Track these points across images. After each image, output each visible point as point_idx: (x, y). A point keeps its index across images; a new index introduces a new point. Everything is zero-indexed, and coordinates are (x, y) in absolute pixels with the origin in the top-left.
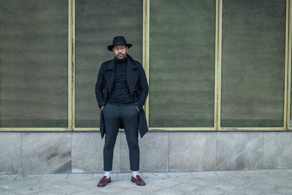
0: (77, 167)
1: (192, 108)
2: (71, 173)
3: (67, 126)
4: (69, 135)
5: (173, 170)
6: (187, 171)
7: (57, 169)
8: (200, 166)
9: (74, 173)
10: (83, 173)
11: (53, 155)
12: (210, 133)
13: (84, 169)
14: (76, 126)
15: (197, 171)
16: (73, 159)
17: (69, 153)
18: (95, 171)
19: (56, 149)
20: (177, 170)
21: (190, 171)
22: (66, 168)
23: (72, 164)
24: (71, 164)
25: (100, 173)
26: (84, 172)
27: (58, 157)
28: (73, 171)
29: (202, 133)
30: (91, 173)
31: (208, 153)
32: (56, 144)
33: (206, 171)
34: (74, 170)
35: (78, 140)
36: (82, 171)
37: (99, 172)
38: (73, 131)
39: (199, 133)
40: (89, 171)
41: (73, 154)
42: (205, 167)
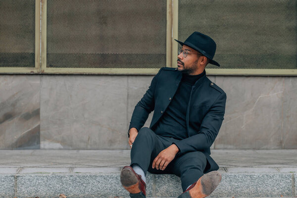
0: (49, 138)
1: (256, 33)
2: (39, 148)
3: (32, 64)
4: (36, 81)
5: (222, 146)
6: (248, 149)
7: (14, 142)
8: (272, 140)
9: (44, 149)
10: (60, 149)
11: (8, 116)
12: (291, 80)
13: (63, 142)
14: (50, 65)
15: (267, 149)
16: (43, 123)
17: (36, 113)
18: (82, 145)
19: (14, 105)
20: (229, 147)
21: (254, 149)
22: (31, 140)
23: (42, 132)
24: (39, 133)
25: (90, 149)
26: (62, 147)
27: (16, 120)
28: (42, 146)
29: (276, 79)
30: (75, 149)
31: (288, 117)
32: (14, 96)
33: (284, 148)
34: (44, 144)
35: (51, 89)
36: (58, 145)
37: (89, 147)
38: (43, 74)
39: (269, 79)
40: (71, 146)
41: (43, 114)
42: (281, 142)
